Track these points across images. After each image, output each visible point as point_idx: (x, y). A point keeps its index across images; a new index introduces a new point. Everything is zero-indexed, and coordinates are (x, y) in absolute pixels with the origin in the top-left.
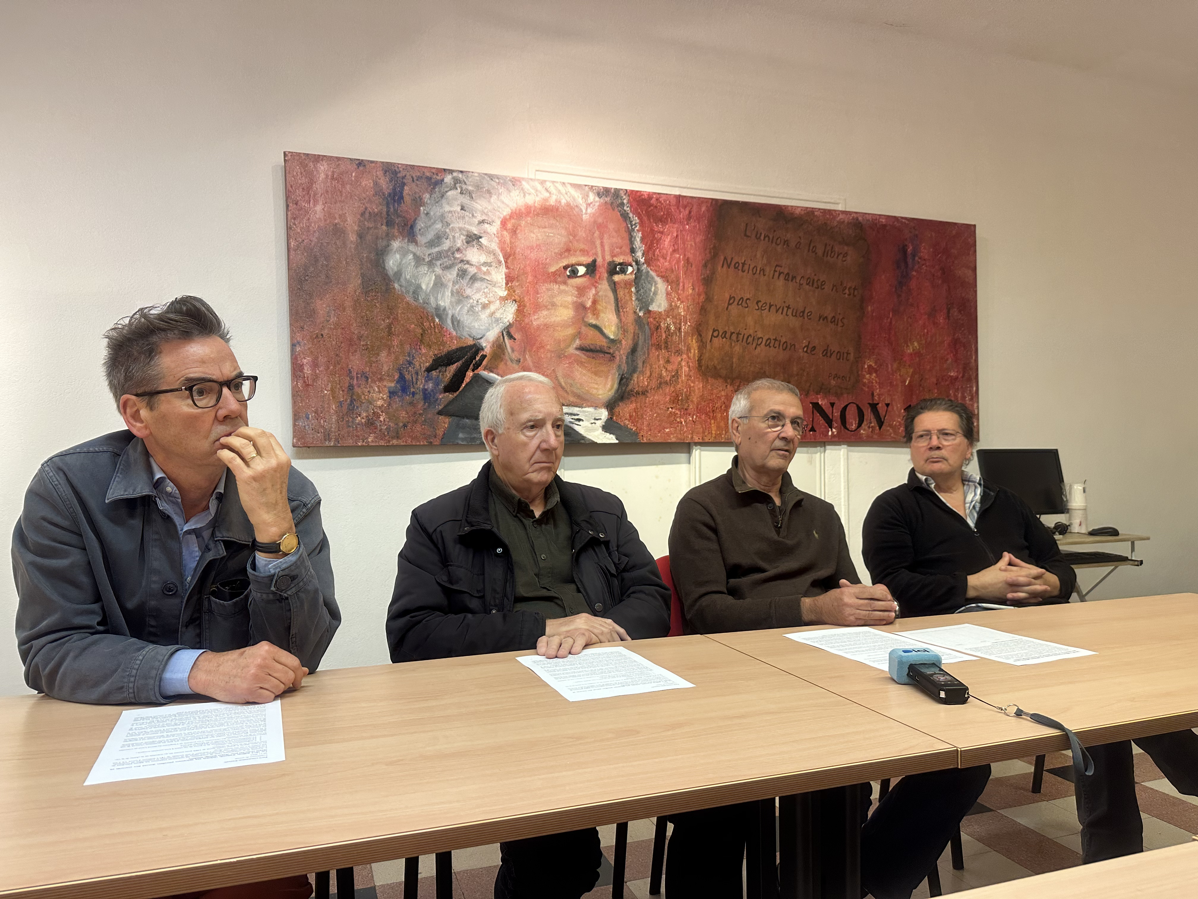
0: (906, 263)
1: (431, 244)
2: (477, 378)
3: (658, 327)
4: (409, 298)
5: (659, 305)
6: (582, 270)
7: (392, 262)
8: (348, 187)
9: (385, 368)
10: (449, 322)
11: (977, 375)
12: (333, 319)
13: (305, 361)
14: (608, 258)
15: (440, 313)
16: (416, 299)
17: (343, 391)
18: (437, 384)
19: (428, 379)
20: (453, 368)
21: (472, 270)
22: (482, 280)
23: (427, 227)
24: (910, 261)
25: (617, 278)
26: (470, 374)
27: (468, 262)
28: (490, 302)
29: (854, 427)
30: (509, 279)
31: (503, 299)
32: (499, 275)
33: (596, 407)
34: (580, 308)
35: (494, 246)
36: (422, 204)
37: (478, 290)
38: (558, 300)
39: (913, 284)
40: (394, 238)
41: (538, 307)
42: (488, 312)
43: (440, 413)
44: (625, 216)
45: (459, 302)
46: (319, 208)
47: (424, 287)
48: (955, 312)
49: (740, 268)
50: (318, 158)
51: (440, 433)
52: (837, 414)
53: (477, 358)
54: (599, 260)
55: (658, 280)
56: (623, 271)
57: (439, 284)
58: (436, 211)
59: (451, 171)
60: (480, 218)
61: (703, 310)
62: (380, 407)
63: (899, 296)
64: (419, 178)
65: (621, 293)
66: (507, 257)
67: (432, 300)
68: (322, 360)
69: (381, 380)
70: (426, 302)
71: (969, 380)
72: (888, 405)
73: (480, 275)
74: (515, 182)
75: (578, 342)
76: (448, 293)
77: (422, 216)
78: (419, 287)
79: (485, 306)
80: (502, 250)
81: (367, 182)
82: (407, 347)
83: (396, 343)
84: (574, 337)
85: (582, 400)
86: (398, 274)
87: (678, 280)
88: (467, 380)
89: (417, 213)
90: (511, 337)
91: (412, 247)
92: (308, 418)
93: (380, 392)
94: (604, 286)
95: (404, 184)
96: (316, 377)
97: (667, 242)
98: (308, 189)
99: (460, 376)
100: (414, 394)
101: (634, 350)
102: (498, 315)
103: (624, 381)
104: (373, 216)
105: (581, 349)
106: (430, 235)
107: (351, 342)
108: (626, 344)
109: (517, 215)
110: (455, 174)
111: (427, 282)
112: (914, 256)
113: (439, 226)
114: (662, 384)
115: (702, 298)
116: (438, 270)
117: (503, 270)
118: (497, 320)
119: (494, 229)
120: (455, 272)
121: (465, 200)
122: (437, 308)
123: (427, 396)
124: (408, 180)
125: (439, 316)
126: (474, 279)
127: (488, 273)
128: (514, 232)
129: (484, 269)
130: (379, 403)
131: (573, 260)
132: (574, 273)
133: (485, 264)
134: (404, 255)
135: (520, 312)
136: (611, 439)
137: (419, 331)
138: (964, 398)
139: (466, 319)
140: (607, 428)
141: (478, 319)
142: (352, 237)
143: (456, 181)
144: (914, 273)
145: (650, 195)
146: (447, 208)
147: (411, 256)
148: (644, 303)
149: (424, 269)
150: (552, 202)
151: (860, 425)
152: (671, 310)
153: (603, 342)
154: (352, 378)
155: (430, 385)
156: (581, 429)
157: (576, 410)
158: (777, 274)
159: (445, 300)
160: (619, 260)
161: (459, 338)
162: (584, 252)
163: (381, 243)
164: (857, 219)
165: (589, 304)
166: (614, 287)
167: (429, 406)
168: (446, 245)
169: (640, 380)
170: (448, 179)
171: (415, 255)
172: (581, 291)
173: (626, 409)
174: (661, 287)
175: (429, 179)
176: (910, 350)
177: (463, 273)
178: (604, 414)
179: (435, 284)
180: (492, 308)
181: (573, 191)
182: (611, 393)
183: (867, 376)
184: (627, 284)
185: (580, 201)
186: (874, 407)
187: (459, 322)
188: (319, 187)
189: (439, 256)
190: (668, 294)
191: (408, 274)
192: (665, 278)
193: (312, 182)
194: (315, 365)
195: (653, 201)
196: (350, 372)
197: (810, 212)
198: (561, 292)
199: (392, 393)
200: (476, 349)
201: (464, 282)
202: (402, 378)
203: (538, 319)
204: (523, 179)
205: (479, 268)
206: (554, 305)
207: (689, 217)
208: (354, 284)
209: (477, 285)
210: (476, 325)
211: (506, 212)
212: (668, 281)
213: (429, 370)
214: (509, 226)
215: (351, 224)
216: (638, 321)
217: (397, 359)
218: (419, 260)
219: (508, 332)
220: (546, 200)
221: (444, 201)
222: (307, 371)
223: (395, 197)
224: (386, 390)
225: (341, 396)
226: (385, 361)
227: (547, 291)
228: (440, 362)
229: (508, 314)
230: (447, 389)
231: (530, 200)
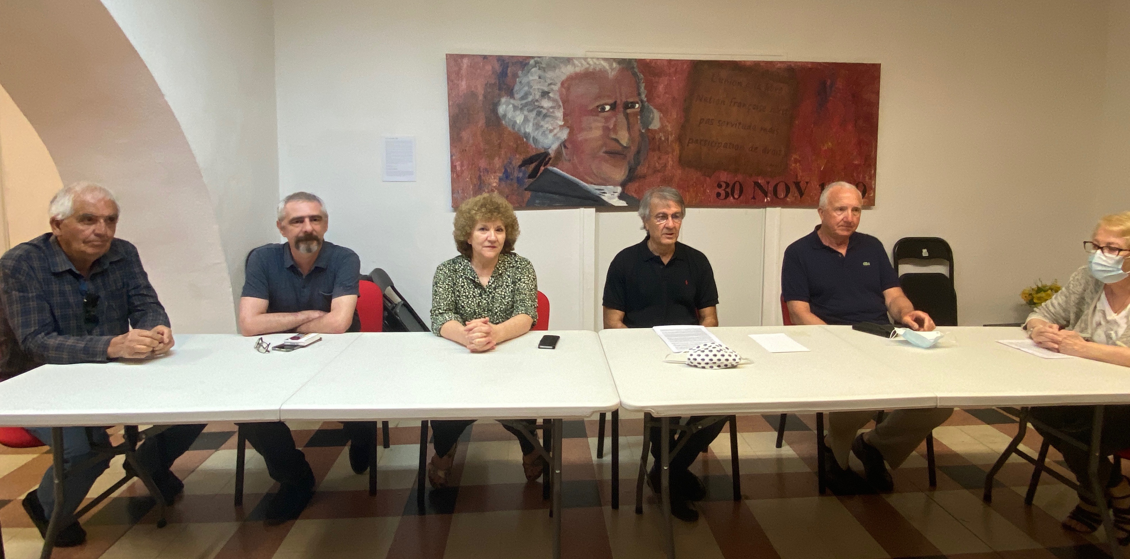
0: (826, 92)
2: (546, 170)
3: (654, 139)
4: (510, 129)
5: (655, 125)
6: (608, 108)
7: (501, 110)
8: (479, 71)
9: (497, 166)
10: (531, 140)
11: (876, 163)
12: (471, 142)
13: (457, 164)
14: (624, 100)
15: (527, 135)
16: (514, 129)
17: (476, 179)
18: (524, 174)
19: (520, 171)
20: (533, 166)
21: (544, 111)
22: (549, 116)
23: (520, 90)
24: (828, 90)
25: (629, 111)
26: (542, 168)
27: (542, 107)
28: (554, 128)
29: (782, 196)
30: (565, 115)
31: (561, 126)
32: (559, 114)
33: (615, 185)
34: (606, 129)
35: (557, 97)
36: (518, 77)
37: (547, 122)
38: (594, 125)
39: (830, 105)
41: (581, 130)
42: (552, 134)
43: (526, 189)
44: (635, 74)
45: (537, 129)
46: (464, 83)
47: (518, 122)
48: (860, 122)
49: (708, 100)
50: (463, 56)
52: (771, 189)
53: (547, 160)
54: (619, 102)
55: (655, 111)
56: (633, 107)
57: (526, 120)
58: (525, 80)
59: (533, 57)
60: (549, 82)
61: (683, 127)
62: (494, 187)
63: (819, 113)
64: (516, 63)
65: (631, 120)
66: (564, 102)
67: (522, 129)
68: (465, 163)
69: (495, 172)
70: (519, 130)
71: (869, 166)
72: (807, 183)
73: (548, 114)
74: (569, 60)
75: (604, 149)
76: (531, 124)
77: (518, 83)
78: (515, 122)
79: (551, 131)
80: (561, 98)
81: (489, 68)
82: (509, 155)
83: (503, 153)
84: (602, 146)
85: (606, 182)
86: (505, 115)
87: (667, 109)
88: (541, 171)
89: (515, 83)
90: (565, 147)
91: (512, 101)
92: (459, 193)
93: (495, 179)
94: (621, 117)
95: (508, 67)
96: (462, 172)
97: (661, 88)
98: (458, 73)
99: (536, 170)
100: (512, 179)
101: (638, 152)
102: (558, 135)
103: (632, 170)
104: (492, 85)
105: (606, 152)
106: (522, 94)
107: (480, 153)
108: (634, 149)
109: (570, 79)
110: (536, 59)
111: (519, 119)
112: (831, 87)
113: (526, 88)
114: (656, 171)
115: (682, 120)
116: (526, 113)
117: (562, 110)
118: (558, 138)
119: (556, 88)
120: (535, 113)
121: (541, 73)
122: (525, 133)
123: (519, 180)
124: (510, 64)
125: (526, 138)
126: (545, 116)
127: (553, 112)
128: (568, 89)
129: (551, 110)
130: (495, 185)
131: (602, 102)
132: (603, 109)
133: (552, 107)
134: (508, 105)
135: (570, 134)
136: (623, 203)
137: (515, 146)
138: (864, 177)
139: (541, 138)
140: (621, 197)
141: (547, 138)
142: (481, 98)
143: (536, 63)
144: (831, 98)
145: (651, 61)
146: (531, 78)
147: (511, 106)
148: (646, 124)
149: (518, 112)
150: (591, 70)
151: (786, 196)
152: (662, 129)
153: (620, 148)
154: (481, 172)
155: (521, 175)
156: (605, 198)
157: (602, 187)
158: (733, 104)
159: (529, 129)
160: (631, 100)
161: (536, 149)
162: (609, 97)
163: (496, 100)
164: (791, 65)
165: (611, 126)
166: (627, 116)
167: (520, 186)
168: (530, 98)
169: (642, 170)
170: (532, 62)
171: (513, 105)
172: (607, 119)
173: (632, 187)
174: (656, 115)
175: (521, 63)
176: (825, 148)
177: (539, 114)
178: (619, 189)
179: (524, 120)
180: (555, 131)
181: (602, 62)
182: (624, 177)
183: (793, 165)
184: (635, 114)
185: (608, 68)
186: (797, 184)
187: (537, 140)
188: (464, 72)
189: (526, 104)
190: (661, 118)
191: (510, 115)
192: (660, 110)
193: (460, 69)
194: (462, 165)
195: (653, 64)
196: (480, 169)
197: (757, 64)
198: (595, 121)
199: (500, 179)
200: (546, 154)
201: (540, 118)
202: (506, 171)
203: (581, 137)
205: (548, 110)
206: (591, 128)
207: (676, 72)
208: (482, 123)
209: (547, 119)
210: (546, 141)
211: (564, 78)
212: (661, 112)
213: (520, 166)
214: (566, 85)
215: (480, 91)
216: (642, 134)
217: (503, 161)
218: (515, 108)
219: (564, 144)
220: (587, 69)
221: (529, 74)
222: (458, 168)
223: (503, 74)
224: (498, 178)
225: (475, 181)
226: (497, 162)
227: (588, 120)
228: (526, 162)
229: (564, 135)
230: (530, 177)
231: (578, 70)
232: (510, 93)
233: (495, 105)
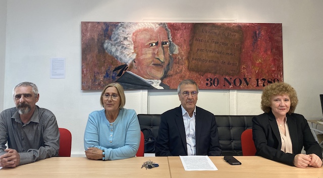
0: (256, 37)
2: (126, 72)
3: (176, 58)
4: (109, 54)
5: (176, 52)
6: (154, 44)
7: (105, 46)
8: (95, 29)
9: (103, 71)
10: (119, 59)
11: (283, 69)
12: (91, 60)
13: (85, 70)
15: (117, 57)
16: (111, 54)
18: (115, 74)
19: (113, 73)
20: (120, 70)
21: (125, 46)
22: (128, 48)
24: (258, 36)
25: (164, 46)
26: (124, 72)
27: (124, 44)
29: (238, 85)
30: (134, 48)
31: (133, 53)
32: (132, 47)
33: (158, 80)
34: (154, 54)
35: (131, 40)
36: (113, 31)
38: (148, 52)
39: (259, 43)
40: (106, 40)
41: (142, 54)
43: (116, 82)
44: (166, 30)
45: (122, 54)
46: (88, 34)
48: (274, 50)
49: (201, 41)
50: (88, 22)
52: (232, 81)
53: (126, 68)
54: (159, 42)
55: (176, 45)
56: (166, 44)
58: (116, 32)
60: (127, 33)
61: (189, 53)
63: (254, 46)
64: (112, 25)
65: (165, 50)
66: (134, 42)
67: (115, 54)
68: (88, 69)
69: (102, 74)
70: (113, 55)
71: (280, 71)
72: (250, 79)
74: (136, 23)
75: (153, 63)
76: (119, 52)
78: (112, 51)
79: (128, 55)
80: (133, 40)
81: (100, 27)
82: (108, 66)
83: (106, 65)
84: (152, 62)
85: (154, 78)
86: (107, 48)
87: (182, 45)
88: (123, 73)
89: (112, 34)
90: (135, 62)
91: (110, 42)
92: (85, 83)
93: (101, 77)
94: (160, 48)
95: (109, 27)
96: (87, 74)
97: (179, 35)
98: (86, 30)
99: (121, 72)
101: (169, 64)
103: (166, 73)
104: (101, 35)
105: (154, 64)
106: (115, 38)
107: (95, 65)
108: (166, 63)
109: (137, 32)
111: (114, 50)
112: (259, 34)
113: (117, 36)
114: (177, 73)
115: (189, 50)
117: (133, 45)
118: (131, 58)
119: (131, 36)
121: (124, 29)
122: (116, 56)
123: (113, 77)
126: (126, 48)
127: (129, 46)
128: (136, 36)
130: (101, 79)
131: (152, 42)
132: (152, 45)
133: (129, 44)
134: (108, 44)
135: (137, 56)
136: (162, 88)
137: (111, 62)
138: (278, 76)
140: (161, 85)
141: (126, 58)
142: (96, 40)
143: (122, 25)
144: (259, 39)
145: (174, 24)
146: (119, 32)
147: (110, 44)
148: (172, 52)
150: (146, 28)
151: (240, 85)
152: (180, 53)
153: (160, 62)
154: (95, 74)
155: (114, 75)
156: (153, 85)
157: (152, 80)
158: (212, 42)
159: (118, 54)
160: (164, 41)
161: (121, 63)
164: (239, 25)
165: (156, 53)
166: (163, 48)
167: (113, 80)
170: (120, 24)
172: (154, 49)
173: (166, 80)
174: (177, 47)
175: (115, 25)
176: (258, 62)
177: (123, 47)
180: (130, 55)
181: (152, 24)
182: (162, 76)
183: (243, 70)
184: (167, 47)
185: (154, 27)
186: (245, 79)
187: (121, 59)
188: (89, 29)
189: (117, 43)
190: (179, 49)
191: (109, 48)
192: (178, 45)
193: (87, 28)
194: (87, 71)
196: (95, 72)
197: (223, 24)
198: (148, 50)
199: (104, 77)
200: (126, 65)
201: (123, 49)
202: (107, 73)
203: (142, 58)
204: (139, 23)
205: (127, 46)
206: (146, 54)
207: (185, 28)
208: (96, 51)
209: (126, 50)
210: (126, 60)
211: (134, 31)
213: (114, 71)
215: (96, 38)
216: (170, 56)
217: (106, 69)
219: (134, 61)
220: (144, 27)
221: (118, 30)
222: (85, 72)
223: (107, 30)
225: (92, 77)
226: (103, 69)
227: (145, 50)
228: (116, 69)
229: (134, 56)
230: (118, 76)
231: (140, 28)
232: (110, 38)
233: (103, 44)
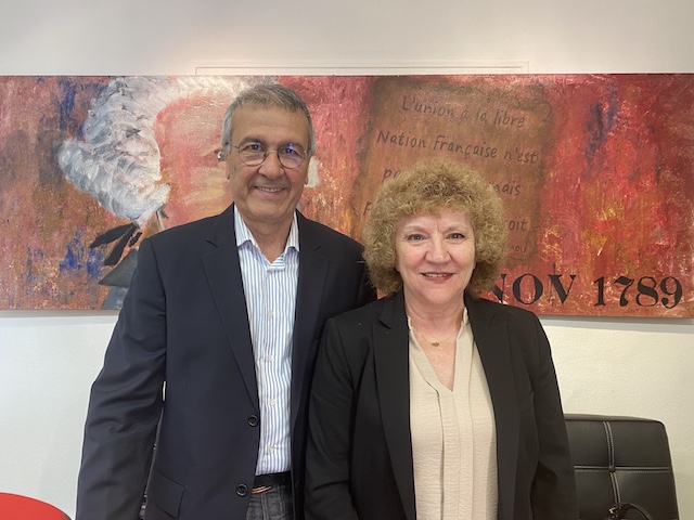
0: (601, 124)
1: (97, 140)
2: (133, 253)
3: (309, 203)
4: (77, 187)
7: (64, 158)
8: (30, 100)
9: (57, 246)
10: (110, 205)
12: (17, 208)
15: (103, 197)
16: (83, 187)
17: (23, 265)
19: (92, 254)
20: (113, 244)
21: (131, 160)
22: (140, 167)
23: (94, 127)
24: (606, 121)
26: (127, 249)
27: (127, 153)
28: (146, 187)
29: (529, 300)
30: (164, 165)
31: (157, 183)
32: (154, 163)
35: (151, 137)
36: (90, 107)
37: (136, 177)
38: (209, 181)
39: (609, 146)
40: (66, 137)
41: (189, 189)
42: (144, 195)
43: (101, 283)
45: (119, 187)
46: (7, 119)
47: (90, 177)
48: (667, 174)
49: (397, 141)
51: (101, 300)
52: (509, 286)
53: (134, 235)
57: (102, 174)
58: (101, 112)
59: (115, 77)
60: (138, 114)
62: (52, 278)
63: (590, 160)
64: (87, 86)
66: (162, 146)
67: (96, 187)
68: (8, 240)
69: (53, 256)
70: (91, 190)
72: (573, 277)
73: (138, 164)
74: (171, 80)
76: (110, 181)
77: (90, 117)
78: (85, 177)
79: (141, 190)
80: (158, 140)
81: (45, 94)
82: (75, 228)
83: (66, 224)
86: (69, 167)
87: (330, 155)
88: (125, 254)
89: (85, 116)
90: (164, 215)
91: (81, 145)
93: (52, 266)
95: (75, 92)
96: (3, 255)
99: (118, 251)
100: (80, 266)
102: (152, 197)
104: (50, 121)
106: (96, 133)
107: (30, 226)
109: (172, 108)
110: (118, 79)
111: (92, 172)
112: (611, 115)
113: (103, 125)
115: (356, 173)
116: (102, 162)
117: (159, 157)
118: (152, 202)
119: (150, 123)
120: (116, 162)
121: (126, 100)
122: (101, 194)
124: (78, 89)
125: (102, 201)
126: (132, 167)
127: (145, 160)
128: (169, 124)
129: (142, 158)
130: (52, 275)
133: (143, 153)
134: (74, 152)
135: (173, 193)
137: (85, 214)
139: (125, 202)
141: (135, 202)
142: (33, 140)
143: (119, 85)
144: (611, 134)
146: (111, 109)
147: (80, 152)
149: (90, 162)
151: (537, 298)
152: (322, 187)
154: (31, 255)
155: (94, 259)
158: (439, 145)
159: (107, 187)
161: (118, 219)
163: (56, 143)
164: (537, 82)
167: (92, 277)
168: (109, 140)
170: (112, 84)
171: (83, 150)
175: (96, 86)
176: (604, 218)
177: (123, 163)
179: (99, 174)
180: (148, 191)
181: (225, 82)
183: (548, 246)
185: (232, 91)
186: (555, 279)
187: (118, 204)
188: (8, 100)
189: (103, 150)
190: (320, 171)
191: (76, 167)
193: (3, 97)
194: (2, 244)
195: (305, 84)
196: (30, 250)
197: (480, 79)
198: (211, 174)
199: (62, 267)
200: (133, 227)
201: (123, 171)
202: (70, 253)
204: (178, 77)
205: (136, 158)
206: (205, 186)
207: (343, 96)
208: (34, 177)
209: (135, 172)
210: (133, 206)
211: (162, 107)
212: (320, 159)
213: (92, 246)
214: (164, 119)
215: (32, 130)
217: (66, 238)
218: (86, 155)
219: (162, 211)
221: (108, 103)
223: (68, 104)
224: (58, 264)
225: (22, 269)
226: (57, 240)
227: (201, 174)
228: (103, 239)
230: (107, 263)
231: (183, 94)
232: (78, 132)
233: (54, 152)
